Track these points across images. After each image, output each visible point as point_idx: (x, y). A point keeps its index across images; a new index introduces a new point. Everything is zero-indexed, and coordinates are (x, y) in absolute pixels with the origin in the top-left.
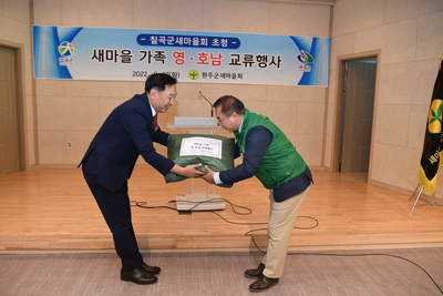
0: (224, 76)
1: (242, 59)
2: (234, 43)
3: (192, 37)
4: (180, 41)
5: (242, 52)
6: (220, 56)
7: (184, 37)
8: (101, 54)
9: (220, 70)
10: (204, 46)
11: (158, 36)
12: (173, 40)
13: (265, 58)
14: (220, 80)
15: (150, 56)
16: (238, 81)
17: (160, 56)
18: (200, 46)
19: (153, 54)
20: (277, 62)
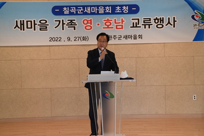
0: (126, 37)
1: (141, 23)
2: (134, 9)
3: (98, 7)
4: (88, 10)
5: (141, 16)
6: (122, 21)
7: (91, 6)
8: (22, 24)
9: (123, 32)
10: (108, 13)
11: (70, 7)
12: (82, 10)
13: (162, 20)
14: (124, 41)
15: (63, 24)
16: (138, 41)
17: (72, 24)
18: (105, 13)
19: (66, 22)
20: (173, 23)
